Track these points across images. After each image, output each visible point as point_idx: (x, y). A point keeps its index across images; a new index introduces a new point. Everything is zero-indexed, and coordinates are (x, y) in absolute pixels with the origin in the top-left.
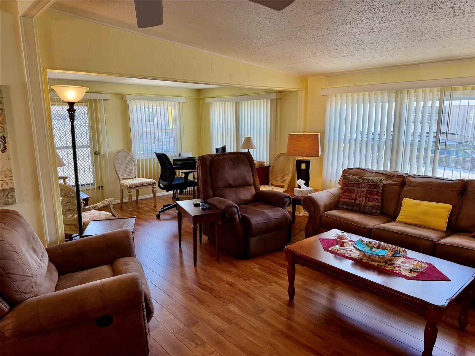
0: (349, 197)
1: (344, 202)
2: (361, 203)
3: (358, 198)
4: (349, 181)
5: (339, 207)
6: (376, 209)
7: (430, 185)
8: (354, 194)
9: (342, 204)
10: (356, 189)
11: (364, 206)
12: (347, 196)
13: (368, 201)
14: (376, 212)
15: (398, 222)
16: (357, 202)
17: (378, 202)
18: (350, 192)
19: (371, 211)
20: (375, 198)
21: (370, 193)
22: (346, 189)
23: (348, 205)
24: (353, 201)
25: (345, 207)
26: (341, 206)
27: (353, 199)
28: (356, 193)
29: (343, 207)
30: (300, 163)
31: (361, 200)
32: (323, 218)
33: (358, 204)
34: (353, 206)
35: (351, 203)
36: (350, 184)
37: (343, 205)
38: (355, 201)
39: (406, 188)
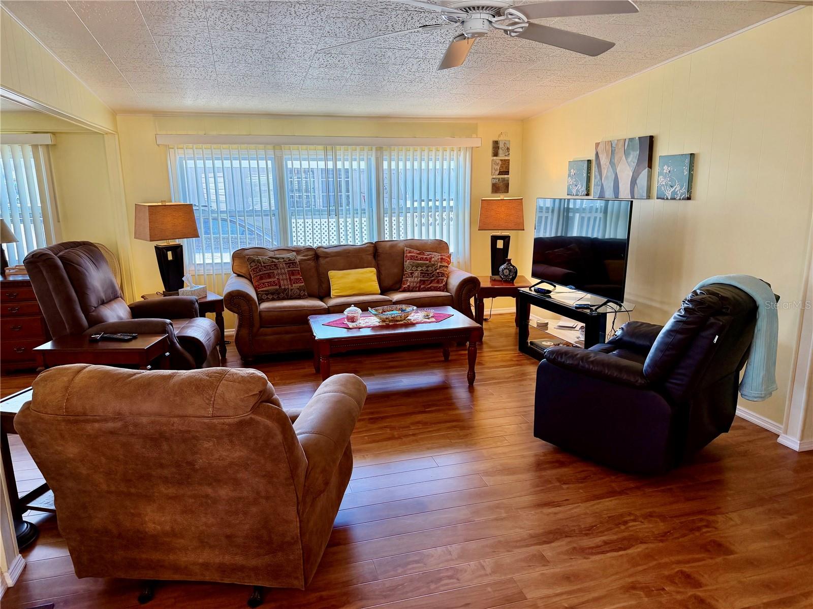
0: (270, 284)
1: (267, 291)
2: (287, 287)
3: (282, 282)
4: (260, 263)
5: (264, 300)
6: (304, 291)
7: (349, 253)
8: (275, 278)
9: (265, 294)
10: (275, 272)
11: (291, 290)
12: (268, 282)
13: (294, 283)
14: (304, 295)
15: (334, 298)
16: (283, 287)
17: (302, 283)
18: (269, 277)
19: (299, 295)
20: (298, 279)
21: (293, 274)
22: (262, 274)
23: (272, 294)
24: (278, 287)
25: (270, 297)
26: (264, 297)
27: (276, 285)
28: (277, 277)
29: (268, 298)
30: (165, 251)
31: (285, 284)
32: (263, 314)
33: (285, 289)
34: (279, 294)
35: (277, 290)
36: (265, 267)
37: (267, 295)
38: (280, 286)
39: (322, 261)
